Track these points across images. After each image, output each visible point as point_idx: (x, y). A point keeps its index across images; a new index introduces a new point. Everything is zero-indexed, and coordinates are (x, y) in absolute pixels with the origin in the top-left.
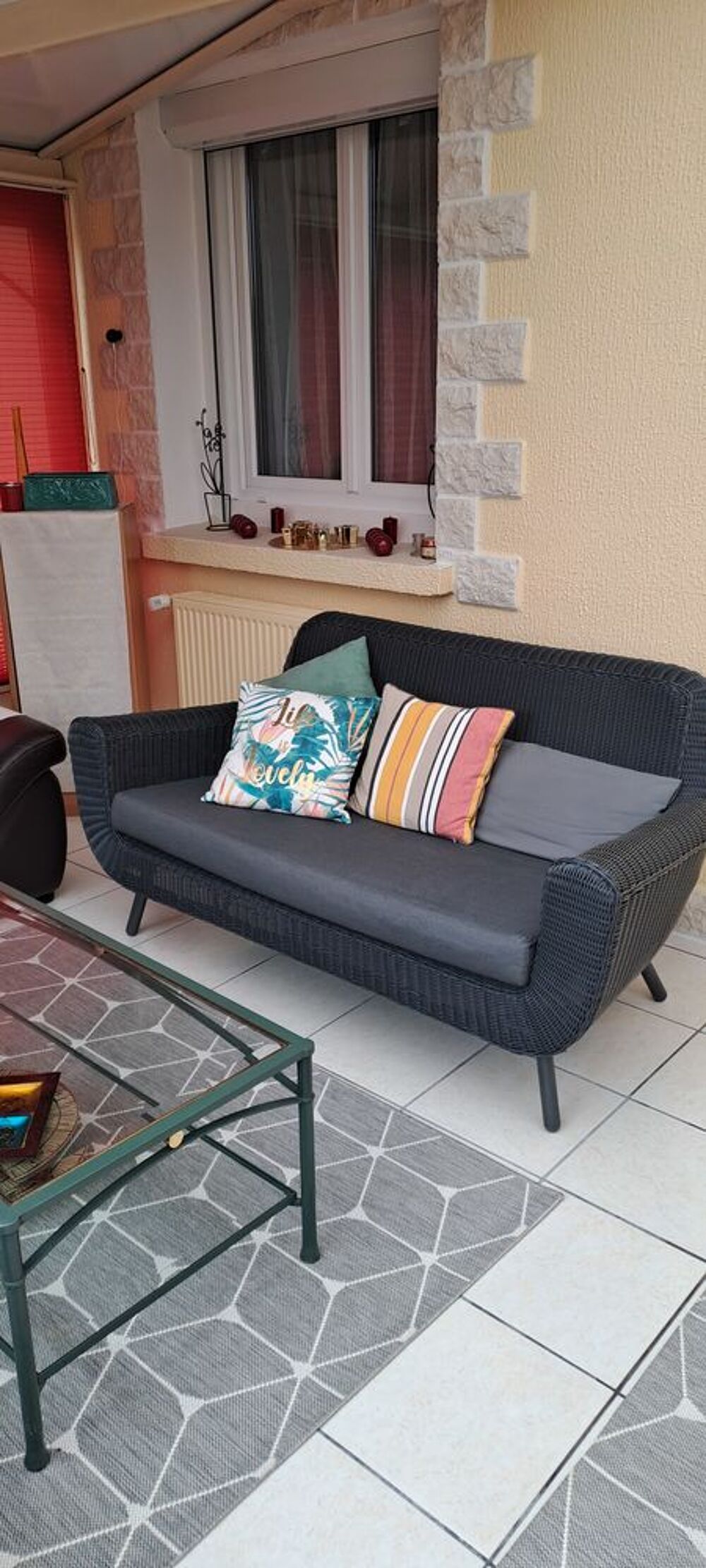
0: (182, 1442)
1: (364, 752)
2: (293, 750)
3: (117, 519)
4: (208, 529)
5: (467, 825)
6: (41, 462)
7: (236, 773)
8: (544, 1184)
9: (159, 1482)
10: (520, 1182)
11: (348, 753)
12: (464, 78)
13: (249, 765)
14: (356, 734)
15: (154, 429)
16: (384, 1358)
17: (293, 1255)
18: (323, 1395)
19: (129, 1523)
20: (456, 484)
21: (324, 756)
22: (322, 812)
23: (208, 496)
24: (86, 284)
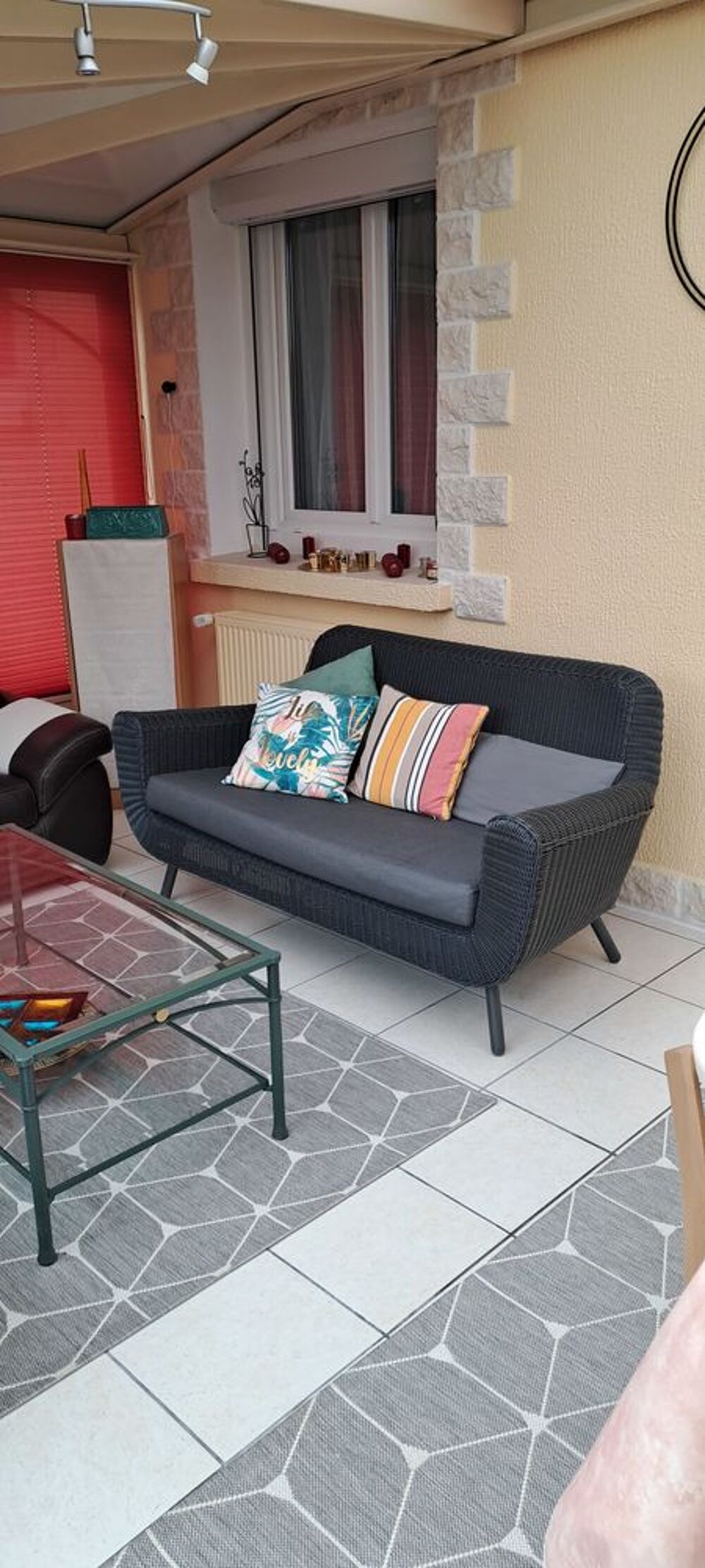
0: (160, 1253)
1: (363, 743)
2: (300, 740)
3: (166, 547)
4: (250, 556)
5: (445, 804)
6: (104, 497)
7: (251, 758)
8: (483, 1092)
9: (140, 1275)
10: (462, 1090)
11: (347, 744)
12: (456, 166)
13: (263, 752)
14: (355, 727)
15: (202, 468)
16: (329, 1205)
17: (267, 1135)
18: (274, 1226)
19: (113, 1300)
20: (454, 514)
21: (326, 745)
22: (323, 793)
23: (251, 528)
24: (146, 340)
